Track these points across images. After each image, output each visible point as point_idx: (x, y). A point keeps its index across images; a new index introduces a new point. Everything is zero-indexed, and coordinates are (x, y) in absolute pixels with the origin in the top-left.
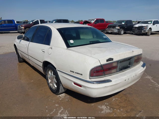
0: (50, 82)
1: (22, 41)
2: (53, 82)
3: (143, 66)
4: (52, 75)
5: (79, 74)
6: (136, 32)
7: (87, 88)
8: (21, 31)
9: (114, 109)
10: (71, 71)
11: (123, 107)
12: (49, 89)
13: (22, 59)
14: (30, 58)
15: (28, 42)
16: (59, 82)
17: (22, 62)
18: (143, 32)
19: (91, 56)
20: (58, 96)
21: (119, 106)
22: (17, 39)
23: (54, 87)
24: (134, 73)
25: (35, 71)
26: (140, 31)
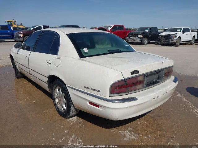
0: (57, 102)
1: (21, 50)
2: (62, 102)
3: (175, 81)
4: (60, 93)
5: (97, 90)
6: (163, 41)
7: (106, 108)
8: (19, 39)
9: (140, 135)
10: (85, 87)
11: (151, 133)
12: (56, 111)
13: (20, 74)
14: (31, 72)
15: (29, 52)
16: (69, 102)
17: (21, 78)
18: (170, 41)
19: (111, 68)
20: (68, 120)
21: (146, 131)
22: (14, 48)
23: (63, 109)
24: (165, 89)
25: (37, 89)
26: (167, 40)
